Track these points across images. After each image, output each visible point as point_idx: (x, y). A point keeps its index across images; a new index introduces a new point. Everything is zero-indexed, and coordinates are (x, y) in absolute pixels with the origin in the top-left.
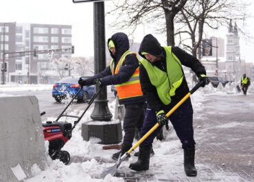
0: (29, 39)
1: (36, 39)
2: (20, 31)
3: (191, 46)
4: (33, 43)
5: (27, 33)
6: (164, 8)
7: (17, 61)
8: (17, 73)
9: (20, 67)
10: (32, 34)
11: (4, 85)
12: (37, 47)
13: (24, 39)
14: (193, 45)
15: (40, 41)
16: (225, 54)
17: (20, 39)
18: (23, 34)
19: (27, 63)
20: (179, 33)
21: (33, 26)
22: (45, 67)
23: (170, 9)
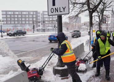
0: (42, 16)
1: (45, 16)
2: (39, 14)
3: (98, 21)
4: (43, 18)
5: (41, 14)
6: (89, 11)
7: (39, 24)
8: (39, 28)
9: (39, 26)
10: (43, 15)
11: (34, 33)
12: (45, 19)
13: (40, 16)
14: (99, 21)
15: (46, 17)
16: (110, 20)
17: (39, 16)
18: (40, 15)
19: (42, 24)
20: (94, 16)
21: (43, 12)
22: (48, 26)
23: (91, 11)
